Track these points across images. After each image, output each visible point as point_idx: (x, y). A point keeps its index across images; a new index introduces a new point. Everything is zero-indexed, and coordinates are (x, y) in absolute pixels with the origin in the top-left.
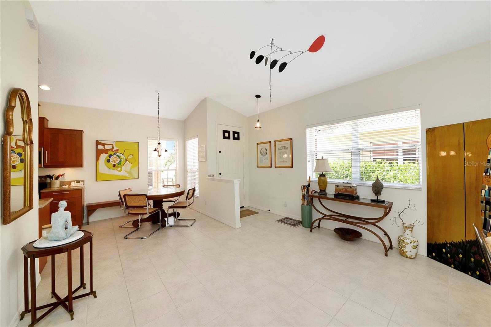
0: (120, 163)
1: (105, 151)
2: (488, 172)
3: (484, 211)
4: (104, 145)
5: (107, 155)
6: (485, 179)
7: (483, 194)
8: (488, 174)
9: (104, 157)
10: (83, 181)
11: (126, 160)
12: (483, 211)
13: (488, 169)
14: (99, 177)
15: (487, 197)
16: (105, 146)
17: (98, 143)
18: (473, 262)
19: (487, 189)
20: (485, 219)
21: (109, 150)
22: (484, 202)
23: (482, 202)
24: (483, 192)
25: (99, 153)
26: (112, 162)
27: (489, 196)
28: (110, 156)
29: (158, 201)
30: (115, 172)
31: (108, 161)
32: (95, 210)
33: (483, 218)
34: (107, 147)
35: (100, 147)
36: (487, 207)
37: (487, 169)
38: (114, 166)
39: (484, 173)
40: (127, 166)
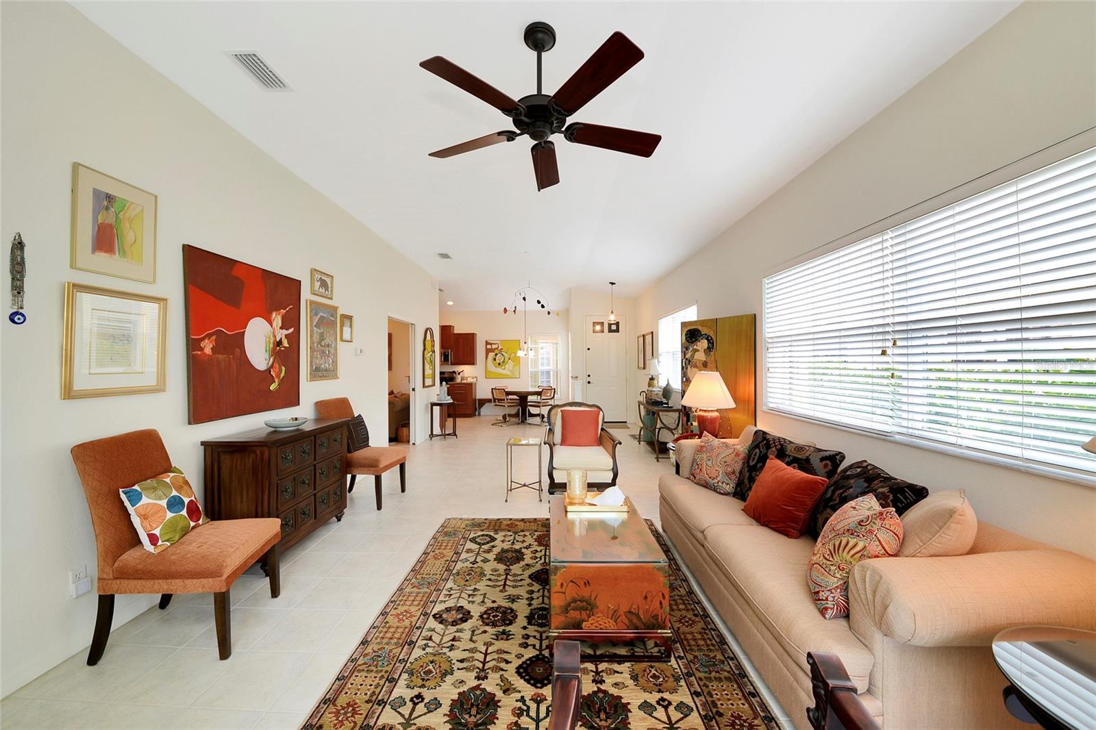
0: (503, 362)
1: (492, 350)
4: (491, 344)
5: (494, 354)
9: (491, 355)
10: (476, 377)
11: (509, 359)
14: (488, 375)
16: (493, 345)
17: (487, 343)
21: (495, 349)
25: (488, 351)
26: (498, 361)
28: (496, 355)
29: (523, 398)
30: (500, 370)
31: (495, 359)
32: (484, 404)
34: (494, 346)
35: (489, 347)
38: (499, 364)
40: (510, 365)
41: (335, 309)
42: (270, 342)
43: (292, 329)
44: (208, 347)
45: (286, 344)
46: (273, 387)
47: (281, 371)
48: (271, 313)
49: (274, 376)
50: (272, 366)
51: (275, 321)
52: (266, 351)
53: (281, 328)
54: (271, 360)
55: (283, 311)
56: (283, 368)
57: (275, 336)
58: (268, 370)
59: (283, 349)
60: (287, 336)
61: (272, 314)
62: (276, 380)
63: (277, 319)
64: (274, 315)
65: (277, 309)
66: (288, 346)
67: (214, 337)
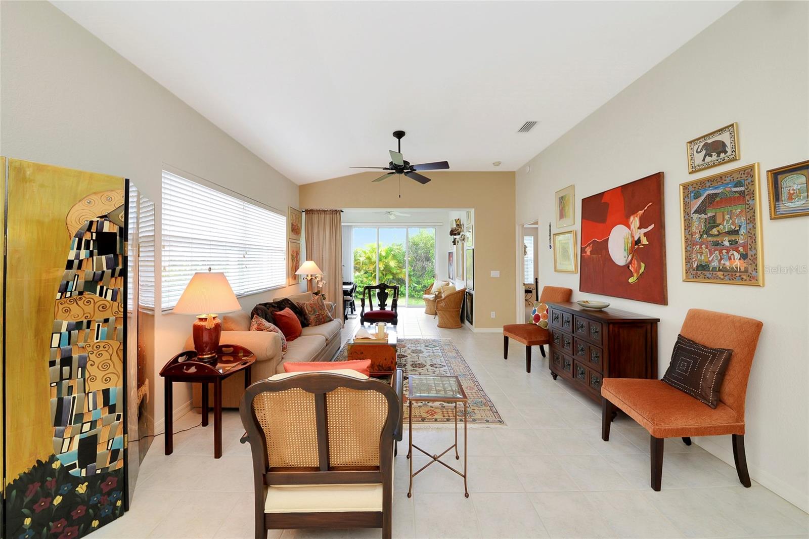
2: (69, 289)
3: (57, 383)
6: (61, 307)
7: (55, 344)
8: (68, 294)
12: (55, 384)
13: (68, 282)
15: (65, 347)
18: (29, 529)
19: (64, 329)
20: (60, 400)
22: (58, 361)
23: (52, 363)
24: (56, 337)
27: (69, 344)
33: (55, 400)
36: (64, 372)
37: (65, 282)
39: (59, 292)
41: (749, 171)
42: (628, 242)
43: (653, 226)
44: (588, 250)
45: (645, 241)
46: (631, 280)
47: (640, 267)
48: (628, 217)
49: (633, 271)
50: (631, 262)
51: (633, 224)
52: (625, 250)
53: (638, 228)
54: (630, 257)
55: (641, 212)
56: (643, 265)
57: (633, 237)
58: (627, 266)
59: (642, 246)
60: (645, 234)
61: (630, 218)
62: (635, 275)
63: (635, 221)
64: (632, 218)
65: (634, 212)
66: (647, 243)
67: (591, 245)
